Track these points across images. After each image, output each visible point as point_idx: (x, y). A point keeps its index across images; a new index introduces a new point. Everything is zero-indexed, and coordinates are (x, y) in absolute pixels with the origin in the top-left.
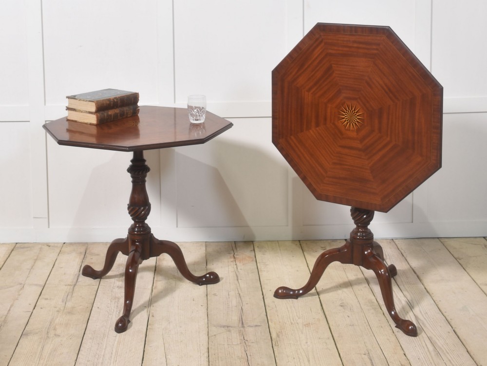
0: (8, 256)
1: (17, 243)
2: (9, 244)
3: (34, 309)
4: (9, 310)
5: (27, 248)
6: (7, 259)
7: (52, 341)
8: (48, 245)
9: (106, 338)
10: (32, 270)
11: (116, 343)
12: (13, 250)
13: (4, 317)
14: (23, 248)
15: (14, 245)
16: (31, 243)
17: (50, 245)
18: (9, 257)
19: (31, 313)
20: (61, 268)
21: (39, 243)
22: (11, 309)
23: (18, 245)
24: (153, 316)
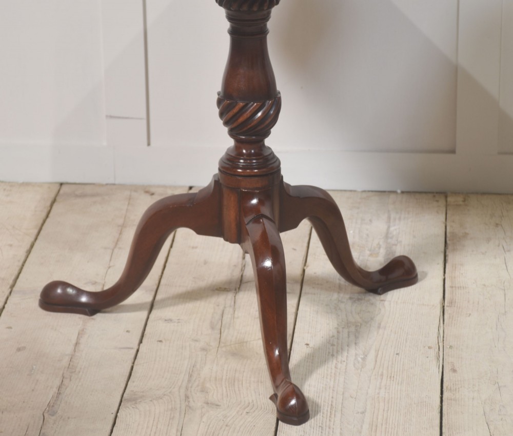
0: (44, 214)
1: (61, 184)
2: (40, 185)
3: (141, 342)
4: (77, 344)
5: (93, 195)
6: (44, 222)
7: (202, 417)
8: (147, 192)
9: (338, 415)
10: (116, 251)
11: (366, 426)
12: (54, 201)
13: (67, 359)
14: (83, 196)
15: (57, 187)
16: (101, 185)
17: (153, 190)
18: (47, 216)
19: (134, 351)
20: (193, 248)
21: (122, 187)
22: (83, 341)
23: (65, 189)
24: (454, 371)
